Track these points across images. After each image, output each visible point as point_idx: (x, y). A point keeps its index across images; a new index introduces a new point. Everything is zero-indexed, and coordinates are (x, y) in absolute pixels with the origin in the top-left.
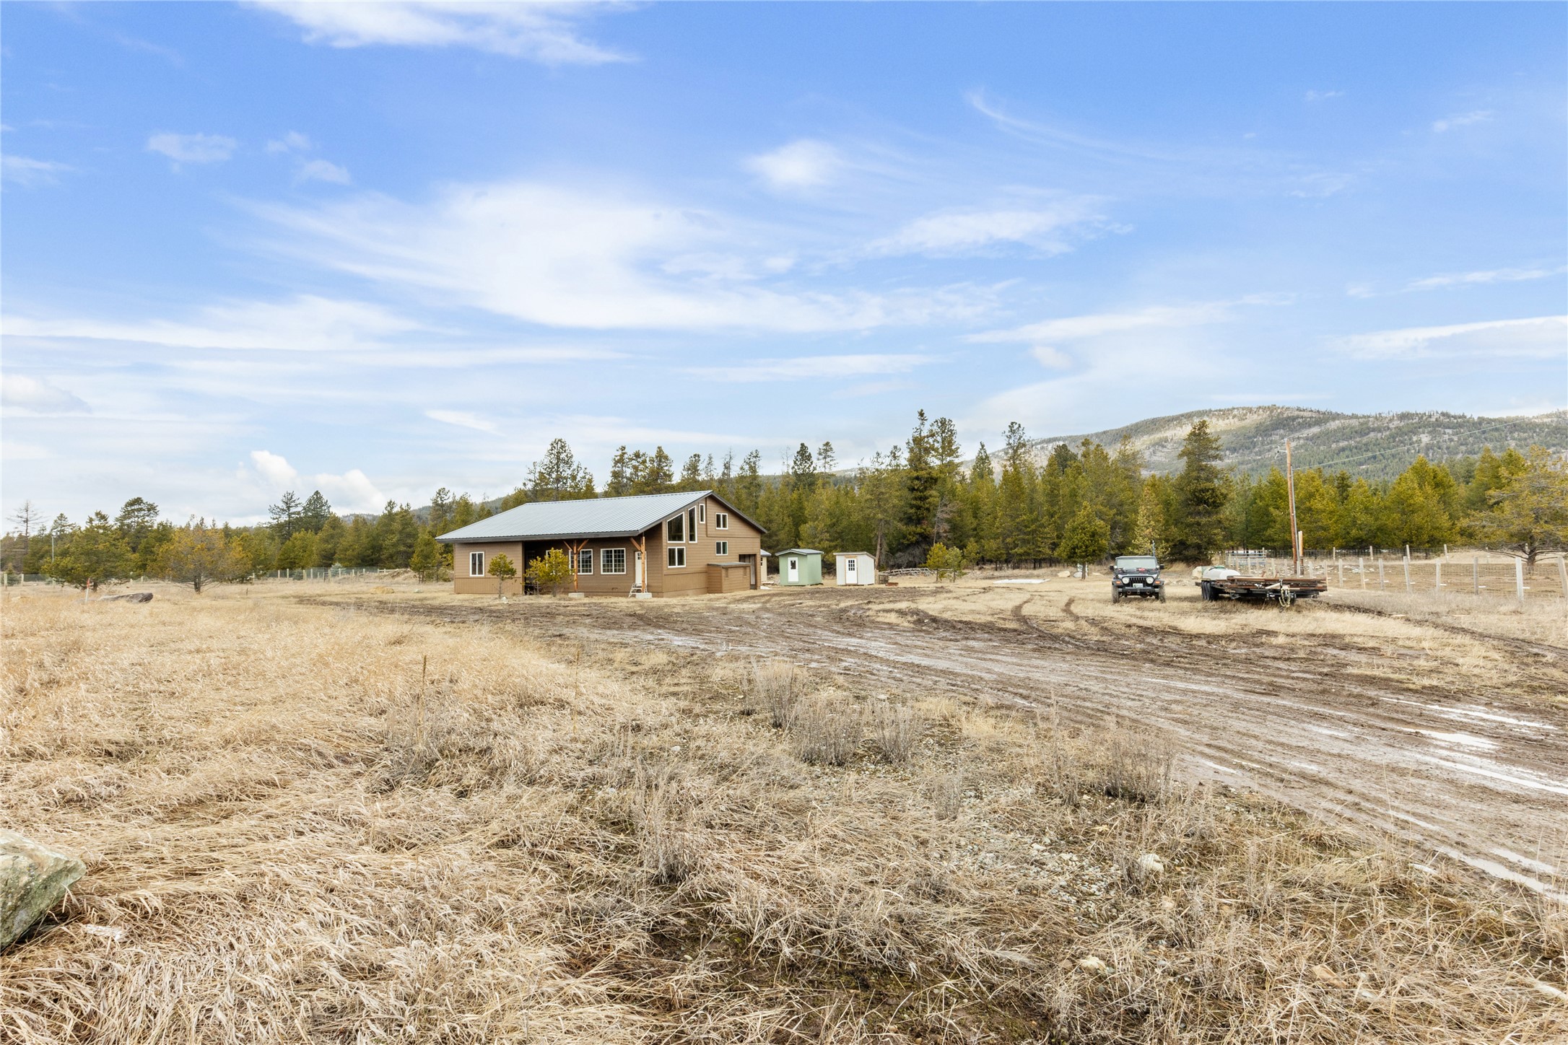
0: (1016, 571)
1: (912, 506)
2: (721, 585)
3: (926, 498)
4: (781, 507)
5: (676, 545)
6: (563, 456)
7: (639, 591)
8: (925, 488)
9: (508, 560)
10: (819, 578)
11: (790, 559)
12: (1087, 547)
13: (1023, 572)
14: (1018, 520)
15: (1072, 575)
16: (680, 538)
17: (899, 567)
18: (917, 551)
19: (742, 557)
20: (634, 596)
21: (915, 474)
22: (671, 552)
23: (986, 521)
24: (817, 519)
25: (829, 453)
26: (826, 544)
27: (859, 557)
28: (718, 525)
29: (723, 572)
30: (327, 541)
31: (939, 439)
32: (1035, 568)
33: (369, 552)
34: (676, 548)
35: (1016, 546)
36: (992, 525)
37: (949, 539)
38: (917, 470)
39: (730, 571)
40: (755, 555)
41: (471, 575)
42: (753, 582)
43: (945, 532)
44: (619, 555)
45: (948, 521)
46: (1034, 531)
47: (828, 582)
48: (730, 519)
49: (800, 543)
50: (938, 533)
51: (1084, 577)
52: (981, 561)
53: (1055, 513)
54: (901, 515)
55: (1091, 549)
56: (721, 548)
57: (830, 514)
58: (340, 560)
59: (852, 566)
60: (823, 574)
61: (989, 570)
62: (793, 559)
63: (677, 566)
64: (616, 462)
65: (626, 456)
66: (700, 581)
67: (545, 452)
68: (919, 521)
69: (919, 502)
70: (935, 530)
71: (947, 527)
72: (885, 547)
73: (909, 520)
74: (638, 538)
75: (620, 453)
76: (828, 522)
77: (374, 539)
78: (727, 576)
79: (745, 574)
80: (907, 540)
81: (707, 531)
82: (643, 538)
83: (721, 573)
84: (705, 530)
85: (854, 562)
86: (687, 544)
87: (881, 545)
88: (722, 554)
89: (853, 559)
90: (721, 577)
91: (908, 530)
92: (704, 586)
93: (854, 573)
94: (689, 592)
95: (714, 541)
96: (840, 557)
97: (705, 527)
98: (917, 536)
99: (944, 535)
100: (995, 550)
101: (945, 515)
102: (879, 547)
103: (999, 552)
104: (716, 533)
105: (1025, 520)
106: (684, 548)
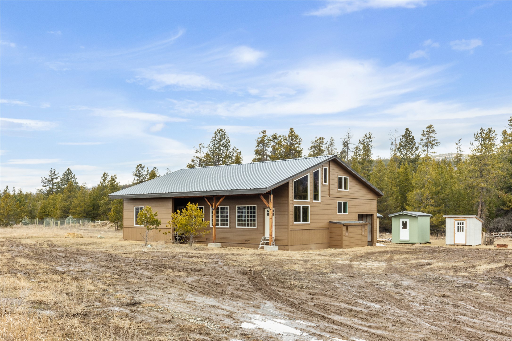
2: (342, 241)
4: (390, 178)
5: (301, 203)
6: (223, 141)
7: (267, 244)
9: (154, 213)
10: (428, 237)
11: (402, 220)
16: (305, 198)
17: (499, 230)
19: (361, 217)
20: (263, 248)
22: (297, 209)
24: (423, 187)
25: (431, 135)
26: (431, 208)
27: (467, 220)
28: (340, 187)
29: (344, 229)
30: (66, 201)
33: (91, 208)
34: (302, 206)
39: (350, 228)
40: (372, 215)
41: (135, 226)
42: (370, 240)
44: (251, 211)
47: (436, 242)
48: (350, 182)
49: (407, 207)
54: (502, 184)
56: (342, 207)
57: (435, 183)
58: (73, 214)
59: (460, 227)
60: (431, 234)
62: (405, 220)
63: (301, 222)
64: (259, 143)
65: (266, 138)
66: (323, 236)
67: (210, 139)
72: (486, 212)
74: (267, 195)
75: (262, 136)
76: (433, 189)
77: (94, 199)
78: (347, 233)
79: (363, 232)
80: (507, 207)
81: (329, 192)
82: (272, 195)
83: (342, 230)
84: (328, 191)
85: (463, 224)
86: (311, 202)
87: (481, 211)
88: (342, 213)
89: (461, 222)
90: (341, 233)
91: (508, 198)
92: (326, 242)
93: (462, 234)
94: (313, 246)
95: (336, 201)
96: (449, 219)
97: (328, 188)
102: (479, 212)
104: (337, 194)
106: (309, 206)
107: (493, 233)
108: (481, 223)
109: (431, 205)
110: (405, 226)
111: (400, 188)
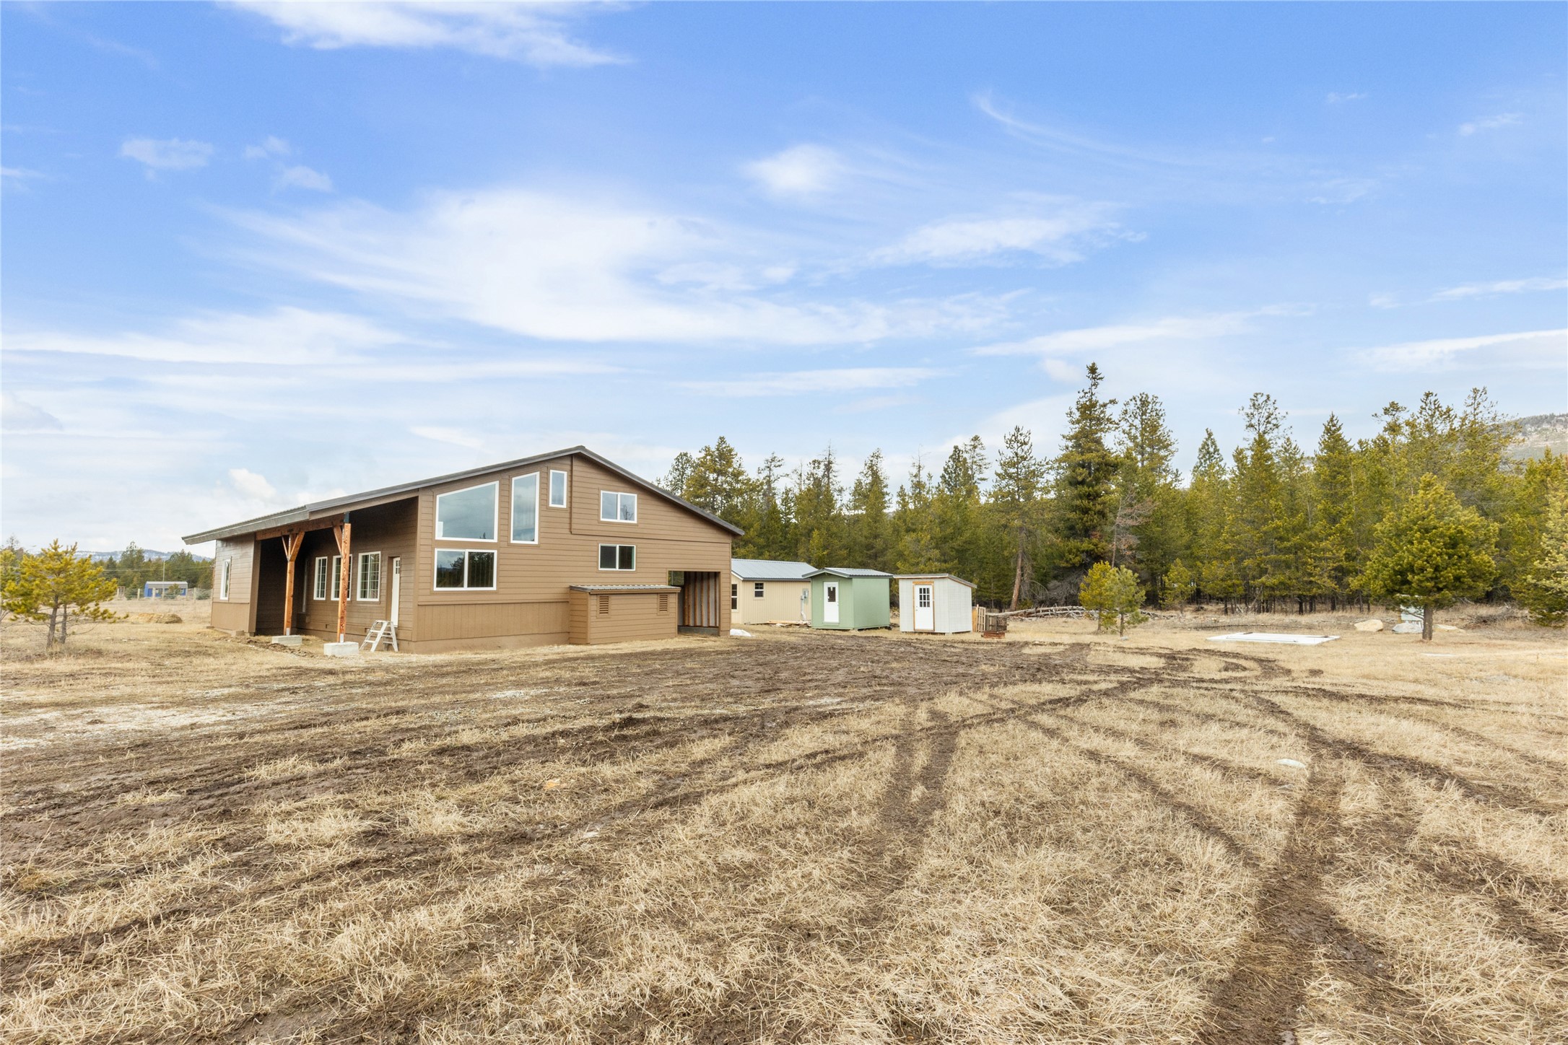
0: (1264, 617)
1: (1075, 509)
2: (586, 628)
3: (1098, 495)
5: (465, 545)
8: (1097, 480)
10: (885, 617)
11: (828, 584)
12: (1437, 569)
13: (1277, 618)
14: (1264, 528)
15: (1388, 628)
17: (1052, 602)
19: (678, 577)
21: (1079, 458)
22: (448, 559)
23: (1207, 529)
27: (937, 583)
28: (607, 514)
29: (594, 603)
31: (1137, 422)
34: (467, 551)
35: (1263, 572)
36: (1218, 534)
37: (1141, 562)
38: (1082, 453)
39: (613, 600)
40: (716, 575)
41: (222, 598)
43: (1130, 548)
44: (375, 565)
45: (1137, 530)
46: (1298, 548)
48: (642, 505)
50: (1118, 550)
51: (1427, 633)
52: (1197, 598)
53: (1341, 514)
54: (1057, 522)
55: (1449, 574)
56: (619, 557)
59: (925, 599)
61: (1212, 613)
62: (832, 584)
63: (466, 588)
66: (548, 618)
68: (1087, 532)
69: (1085, 502)
70: (1112, 545)
71: (1134, 541)
72: (1029, 570)
73: (1072, 531)
76: (938, 531)
78: (604, 609)
79: (663, 607)
80: (1067, 562)
81: (570, 524)
82: (348, 527)
83: (587, 605)
84: (568, 521)
85: (928, 590)
86: (505, 544)
87: (1022, 568)
88: (617, 569)
89: (926, 587)
90: (587, 611)
91: (1067, 545)
92: (559, 629)
93: (927, 611)
94: (504, 640)
95: (595, 543)
96: (905, 582)
97: (568, 515)
98: (1083, 556)
99: (1129, 553)
100: (1222, 580)
101: (1130, 522)
102: (1019, 572)
103: (1229, 583)
104: (599, 528)
105: (1277, 528)
106: (495, 552)
107: (1041, 609)
108: (969, 591)
110: (832, 595)
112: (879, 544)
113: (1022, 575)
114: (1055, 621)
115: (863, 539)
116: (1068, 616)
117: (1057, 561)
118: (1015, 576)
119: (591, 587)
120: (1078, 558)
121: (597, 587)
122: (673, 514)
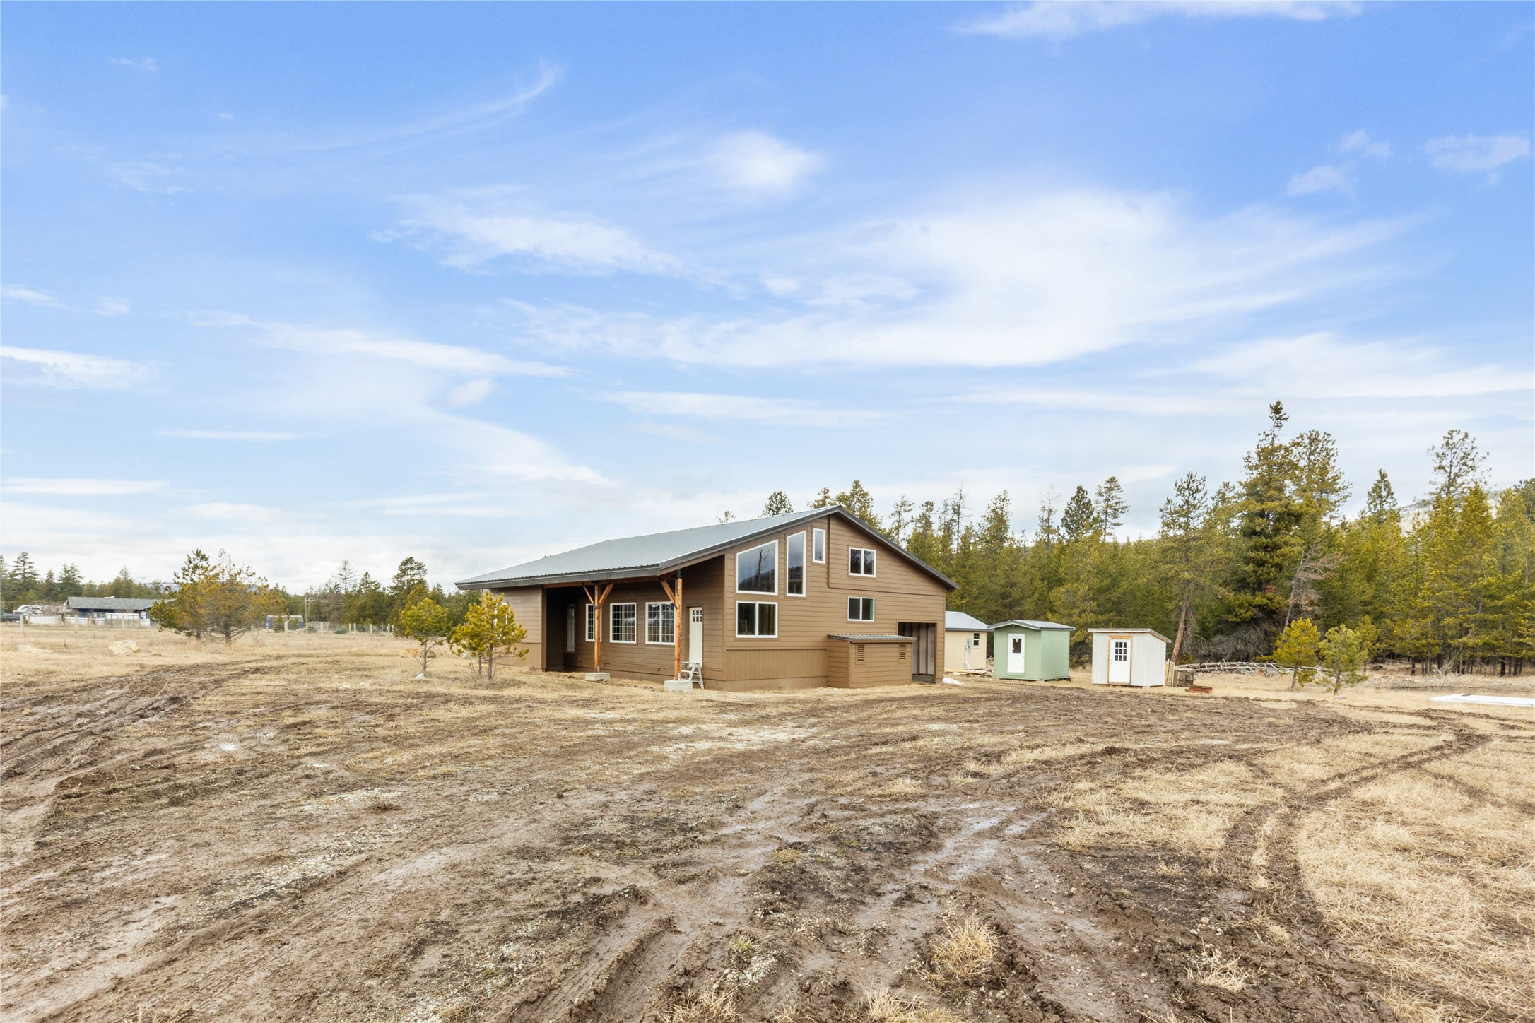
0: (1466, 679)
1: (1249, 561)
2: (848, 672)
3: (1276, 547)
5: (757, 598)
8: (1277, 531)
10: (1065, 670)
11: (1013, 636)
13: (1480, 680)
14: (1473, 585)
16: (768, 587)
17: (1219, 658)
18: (1253, 635)
19: (905, 628)
21: (1256, 507)
22: (746, 612)
23: (1397, 586)
24: (1079, 579)
27: (1135, 637)
28: (855, 570)
29: (853, 651)
32: (1502, 674)
34: (757, 603)
35: (1465, 631)
36: (1411, 593)
38: (1262, 502)
39: (867, 649)
40: (934, 625)
43: (1312, 603)
44: (668, 612)
45: (1317, 585)
47: (1081, 678)
48: (880, 561)
50: (1296, 606)
54: (1227, 575)
56: (862, 609)
59: (1121, 651)
61: (1395, 673)
62: (1017, 636)
63: (757, 636)
66: (815, 662)
68: (1260, 586)
69: (1261, 554)
70: (1291, 601)
71: (1315, 596)
72: (1194, 625)
73: (1241, 584)
74: (671, 578)
76: (1096, 582)
78: (861, 657)
79: (902, 656)
80: (1236, 616)
81: (828, 578)
82: (680, 580)
83: (848, 653)
84: (825, 575)
85: (1125, 644)
86: (782, 597)
87: (1186, 622)
88: (861, 620)
89: (1123, 641)
90: (848, 658)
91: (1238, 599)
92: (820, 674)
93: (1125, 665)
94: (783, 682)
95: (844, 596)
96: (1100, 635)
97: (825, 570)
98: (1255, 611)
99: (1310, 609)
100: (1417, 639)
101: (1313, 576)
102: (1181, 625)
103: (1424, 642)
104: (847, 582)
105: (1490, 585)
106: (776, 604)
107: (1206, 664)
108: (1163, 645)
109: (1091, 611)
110: (1017, 646)
111: (1049, 582)
112: (1016, 593)
113: (1186, 629)
114: (1223, 675)
115: (999, 588)
116: (1239, 672)
117: (1225, 616)
118: (1176, 630)
119: (853, 637)
120: (1249, 613)
121: (857, 637)
122: (900, 568)
